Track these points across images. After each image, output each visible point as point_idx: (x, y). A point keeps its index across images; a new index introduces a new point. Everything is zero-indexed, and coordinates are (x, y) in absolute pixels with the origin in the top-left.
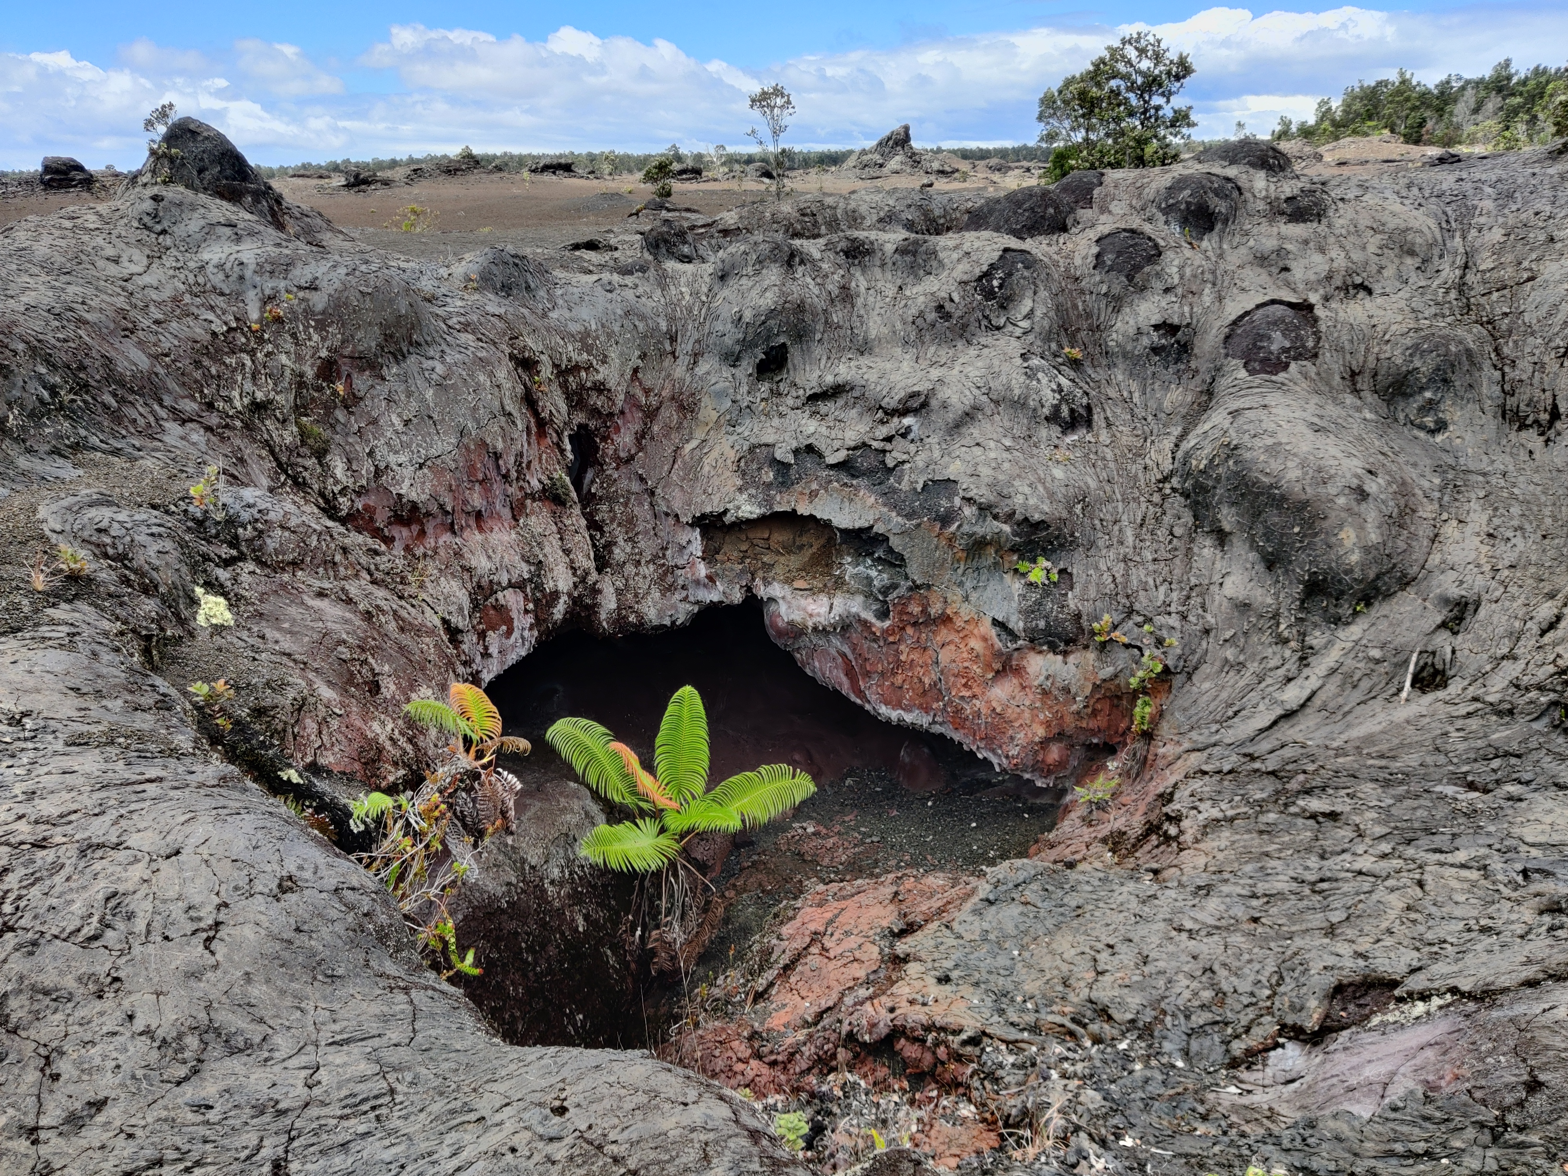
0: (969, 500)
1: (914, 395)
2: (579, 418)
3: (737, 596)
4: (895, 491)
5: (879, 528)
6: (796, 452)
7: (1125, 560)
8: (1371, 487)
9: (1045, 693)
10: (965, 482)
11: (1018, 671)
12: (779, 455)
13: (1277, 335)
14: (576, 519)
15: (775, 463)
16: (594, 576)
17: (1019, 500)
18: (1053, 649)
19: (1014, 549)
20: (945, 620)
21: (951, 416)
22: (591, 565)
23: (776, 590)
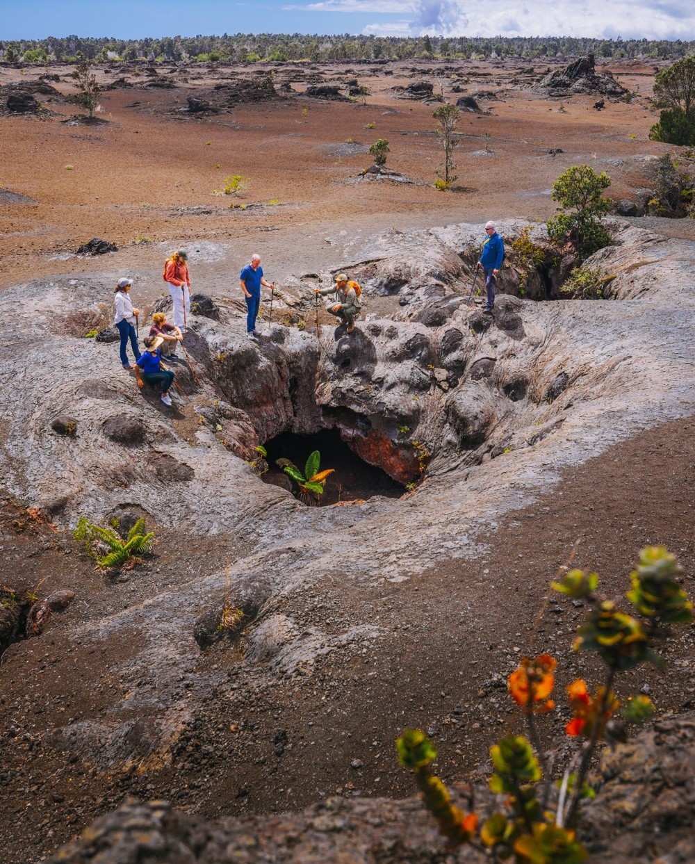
0: (387, 409)
1: (379, 378)
2: (293, 375)
3: (330, 427)
4: (370, 404)
5: (365, 413)
6: (347, 390)
7: (426, 428)
8: (480, 416)
9: (402, 460)
10: (387, 403)
11: (397, 454)
12: (343, 391)
13: (482, 369)
14: (289, 403)
15: (341, 393)
16: (293, 418)
17: (400, 410)
18: (405, 448)
19: (398, 422)
20: (381, 439)
21: (388, 385)
22: (292, 415)
23: (341, 426)
